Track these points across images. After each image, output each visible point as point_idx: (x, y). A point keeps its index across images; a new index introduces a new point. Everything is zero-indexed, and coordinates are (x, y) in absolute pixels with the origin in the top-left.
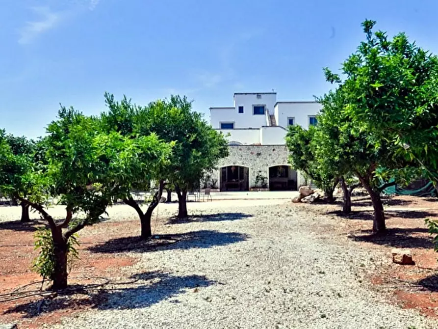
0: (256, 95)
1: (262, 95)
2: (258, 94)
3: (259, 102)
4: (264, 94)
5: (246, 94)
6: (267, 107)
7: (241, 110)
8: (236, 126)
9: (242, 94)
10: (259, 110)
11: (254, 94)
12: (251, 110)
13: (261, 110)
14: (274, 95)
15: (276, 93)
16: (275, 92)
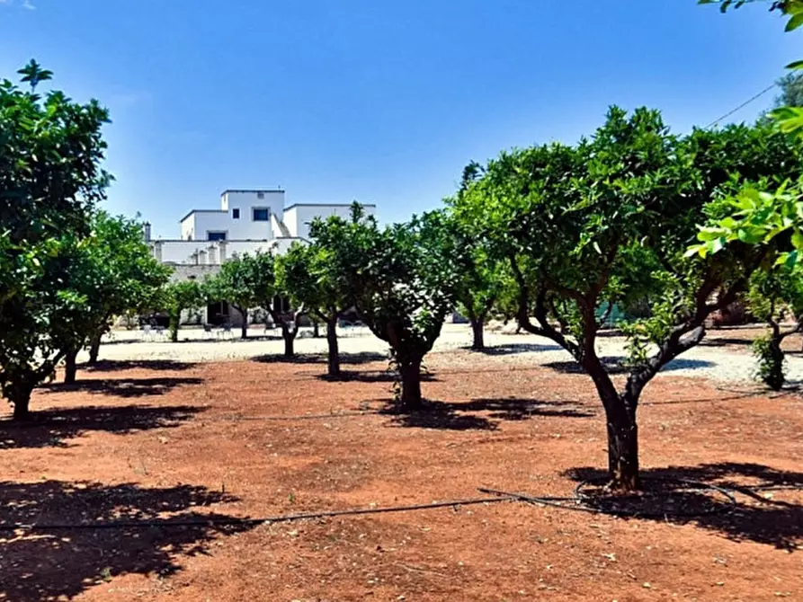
0: (256, 194)
1: (266, 195)
2: (259, 192)
3: (261, 204)
4: (266, 191)
5: (243, 191)
6: (272, 211)
7: (236, 214)
8: (229, 237)
9: (237, 191)
10: (260, 215)
11: (254, 191)
12: (250, 215)
13: (264, 215)
14: (281, 194)
15: (283, 192)
16: (281, 189)
